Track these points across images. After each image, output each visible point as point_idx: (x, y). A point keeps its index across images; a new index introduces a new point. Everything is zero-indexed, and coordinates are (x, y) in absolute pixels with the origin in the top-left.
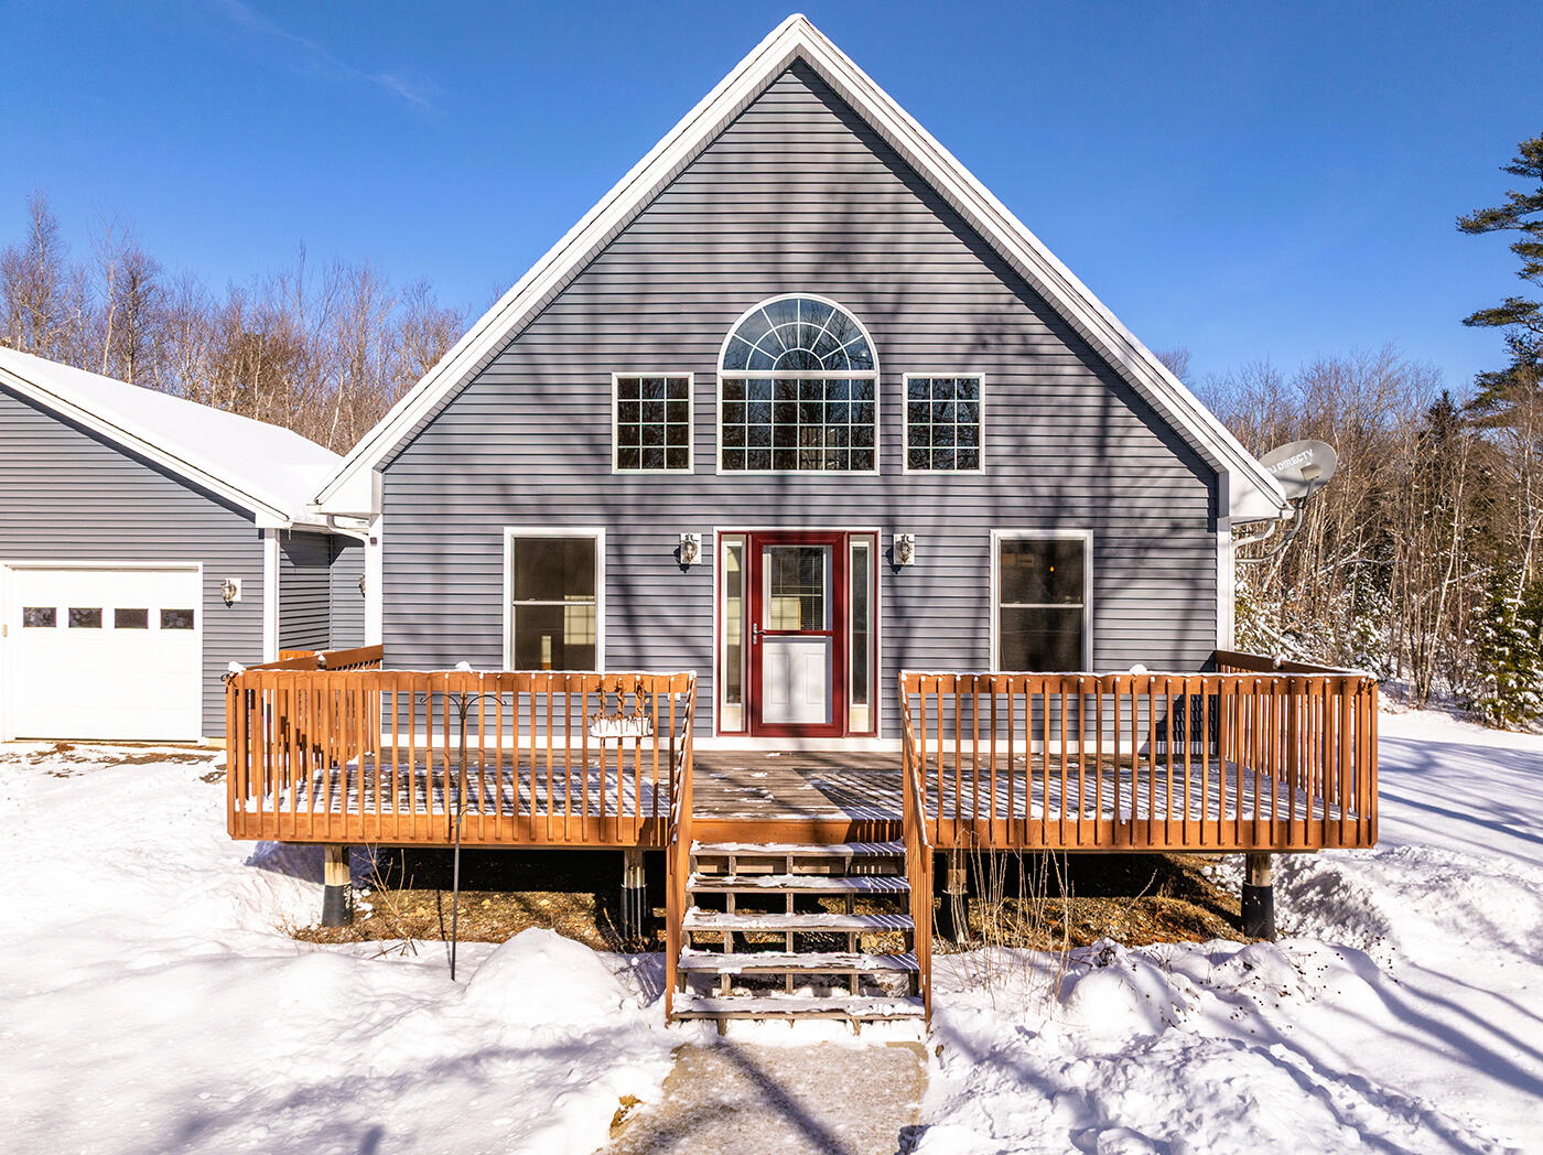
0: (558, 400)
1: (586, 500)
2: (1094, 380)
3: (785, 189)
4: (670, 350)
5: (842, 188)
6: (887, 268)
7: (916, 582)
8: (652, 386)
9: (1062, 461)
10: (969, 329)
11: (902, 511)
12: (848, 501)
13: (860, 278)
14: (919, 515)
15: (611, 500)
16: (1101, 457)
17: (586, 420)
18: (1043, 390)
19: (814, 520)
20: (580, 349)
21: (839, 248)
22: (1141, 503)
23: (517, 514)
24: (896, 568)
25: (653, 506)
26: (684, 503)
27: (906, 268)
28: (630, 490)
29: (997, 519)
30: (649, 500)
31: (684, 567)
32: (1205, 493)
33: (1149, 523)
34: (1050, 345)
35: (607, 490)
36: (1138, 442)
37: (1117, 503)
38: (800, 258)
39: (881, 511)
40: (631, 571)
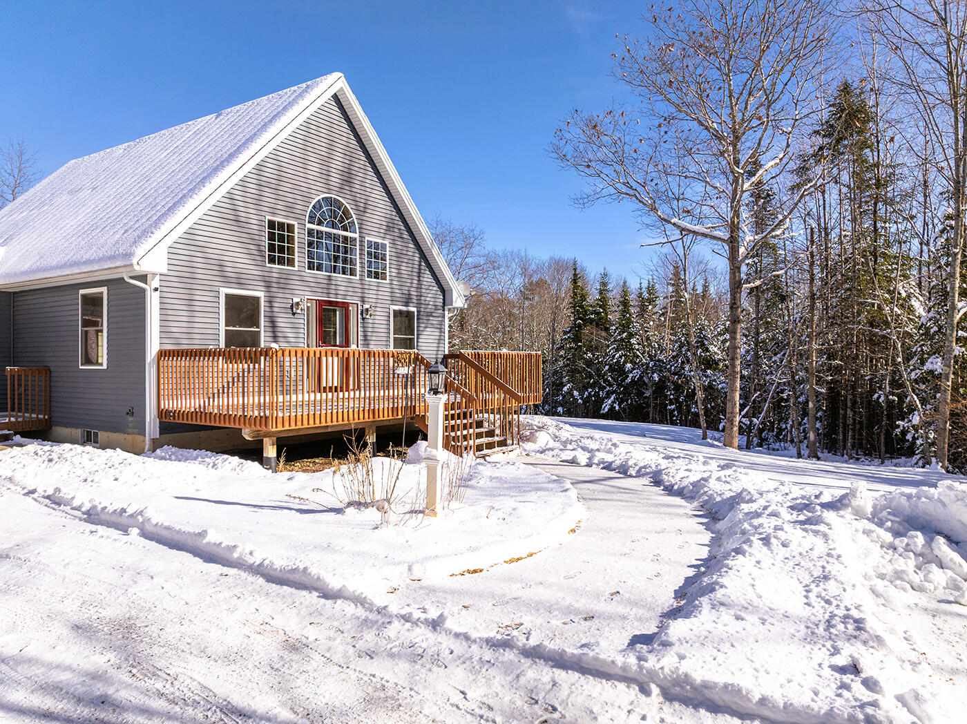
0: (245, 225)
1: (257, 278)
2: (417, 255)
3: (331, 148)
4: (290, 208)
5: (348, 153)
6: (362, 192)
7: (370, 326)
8: (281, 225)
9: (409, 281)
10: (385, 223)
11: (366, 295)
12: (351, 289)
13: (353, 194)
14: (371, 296)
15: (267, 279)
16: (419, 280)
17: (257, 237)
18: (405, 252)
19: (339, 296)
20: (254, 201)
21: (348, 178)
22: (428, 299)
23: (227, 281)
24: (363, 319)
25: (284, 283)
26: (295, 284)
27: (367, 194)
28: (275, 275)
29: (393, 302)
30: (282, 281)
31: (294, 314)
32: (441, 301)
33: (430, 307)
34: (406, 235)
35: (266, 274)
36: (427, 278)
37: (423, 298)
38: (335, 180)
39: (360, 295)
40: (276, 314)
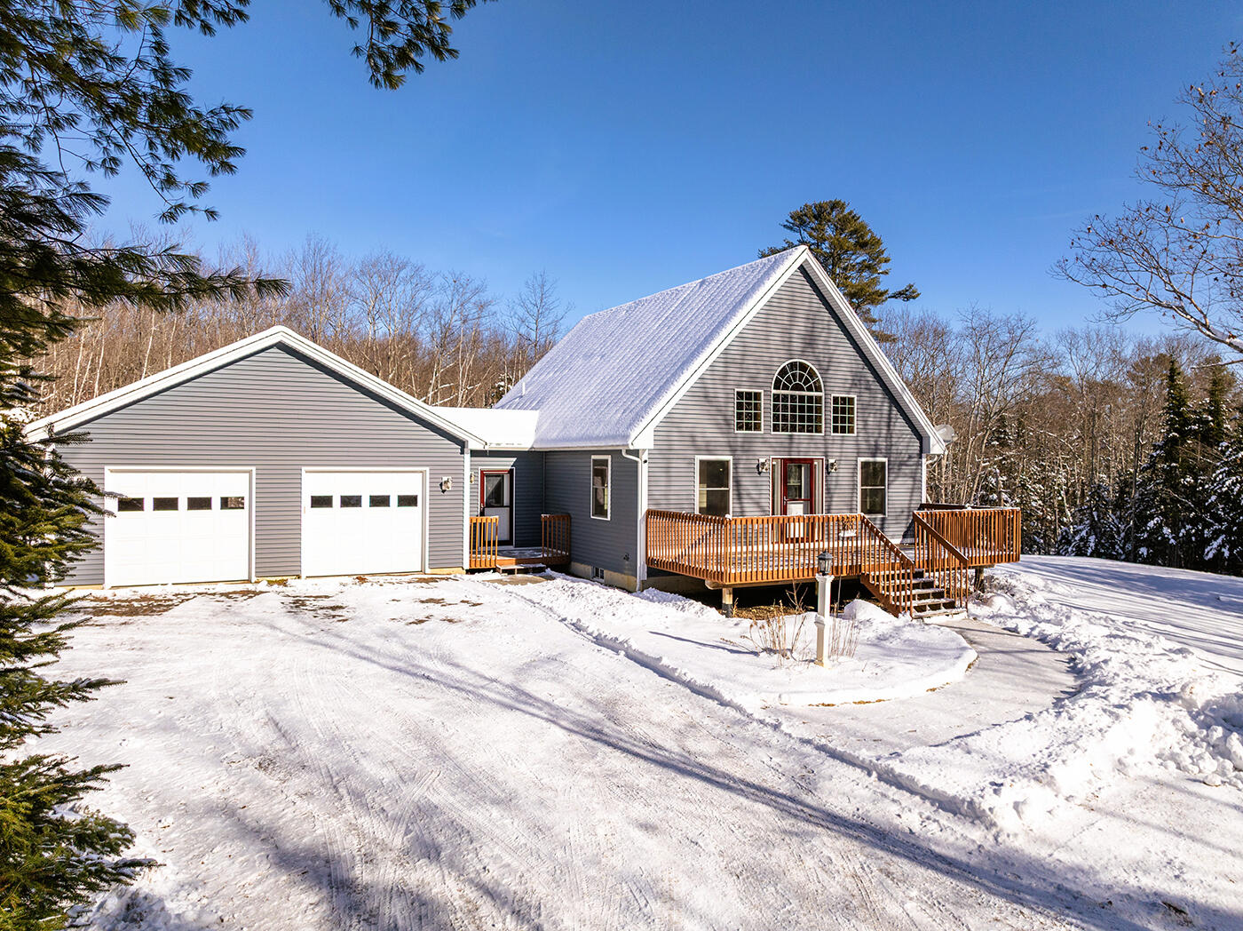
0: (713, 400)
1: (724, 444)
2: (887, 400)
3: (792, 316)
4: (753, 380)
5: (811, 317)
6: (826, 351)
7: (834, 479)
8: (749, 395)
9: (877, 431)
10: (850, 378)
11: (829, 450)
12: (812, 445)
13: (817, 354)
14: (835, 451)
15: (732, 444)
16: (889, 430)
17: (723, 409)
18: (872, 403)
19: (801, 453)
20: (721, 378)
21: (810, 341)
22: (900, 448)
23: (698, 450)
24: (829, 473)
25: (747, 447)
26: (758, 446)
27: (831, 352)
28: (739, 440)
29: (859, 454)
30: (746, 444)
31: (760, 473)
32: (918, 444)
33: (903, 455)
34: (876, 386)
35: (731, 439)
36: (900, 425)
37: (893, 448)
38: (797, 345)
39: (823, 450)
40: (740, 475)
